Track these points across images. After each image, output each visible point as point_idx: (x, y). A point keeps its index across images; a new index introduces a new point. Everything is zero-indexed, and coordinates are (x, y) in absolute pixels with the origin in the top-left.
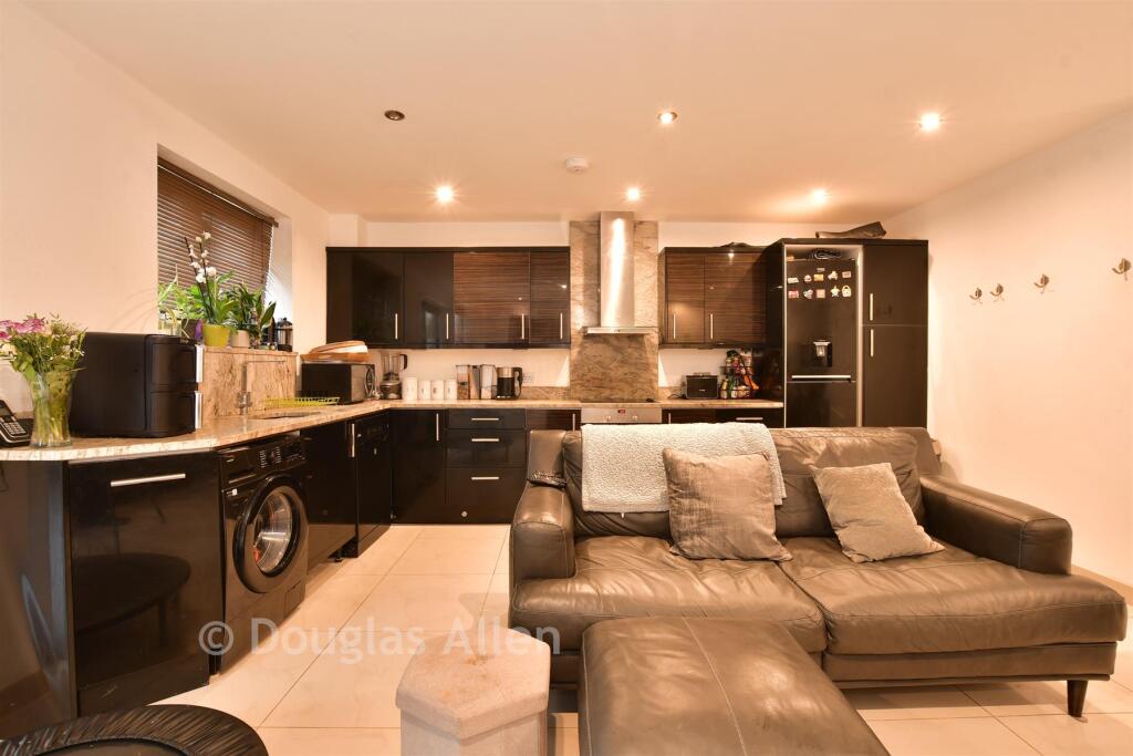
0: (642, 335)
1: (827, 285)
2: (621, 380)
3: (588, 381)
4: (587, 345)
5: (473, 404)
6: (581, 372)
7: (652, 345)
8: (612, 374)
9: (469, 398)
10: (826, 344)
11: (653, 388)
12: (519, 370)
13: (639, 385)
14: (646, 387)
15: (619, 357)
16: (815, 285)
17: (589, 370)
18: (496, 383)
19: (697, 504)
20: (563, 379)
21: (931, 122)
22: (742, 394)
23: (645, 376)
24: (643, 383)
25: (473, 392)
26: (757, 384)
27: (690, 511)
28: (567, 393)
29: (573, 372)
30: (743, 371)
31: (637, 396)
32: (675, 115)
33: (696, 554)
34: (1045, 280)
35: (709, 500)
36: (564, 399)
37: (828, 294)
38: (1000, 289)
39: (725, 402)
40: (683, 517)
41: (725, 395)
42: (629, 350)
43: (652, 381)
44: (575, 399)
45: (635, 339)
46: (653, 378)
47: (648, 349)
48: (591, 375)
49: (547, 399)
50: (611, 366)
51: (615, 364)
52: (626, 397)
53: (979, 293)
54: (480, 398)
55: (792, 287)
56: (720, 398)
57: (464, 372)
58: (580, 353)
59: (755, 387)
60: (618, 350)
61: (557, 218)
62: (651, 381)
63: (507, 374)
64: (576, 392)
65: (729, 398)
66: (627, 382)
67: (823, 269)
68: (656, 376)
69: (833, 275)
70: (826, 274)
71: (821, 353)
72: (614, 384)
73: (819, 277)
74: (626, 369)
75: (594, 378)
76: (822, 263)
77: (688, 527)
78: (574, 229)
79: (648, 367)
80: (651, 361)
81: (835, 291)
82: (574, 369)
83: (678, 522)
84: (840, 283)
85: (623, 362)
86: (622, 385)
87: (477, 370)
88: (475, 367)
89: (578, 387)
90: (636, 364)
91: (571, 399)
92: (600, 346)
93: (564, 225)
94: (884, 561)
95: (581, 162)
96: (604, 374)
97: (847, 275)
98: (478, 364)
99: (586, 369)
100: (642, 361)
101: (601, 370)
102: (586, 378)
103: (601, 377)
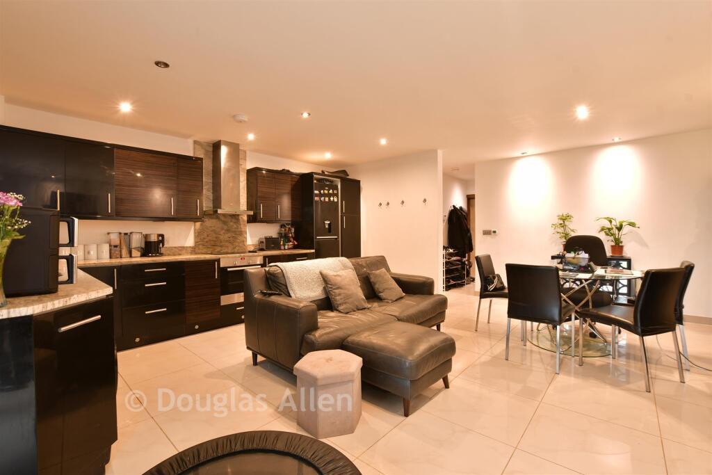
0: (238, 215)
1: (329, 195)
2: (227, 241)
3: (207, 242)
5: (126, 260)
6: (202, 237)
7: (244, 221)
8: (221, 237)
9: (121, 257)
10: (329, 222)
11: (244, 246)
12: (162, 236)
13: (237, 244)
14: (241, 245)
15: (225, 227)
16: (325, 195)
17: (208, 236)
18: (143, 246)
19: (342, 291)
20: (190, 241)
21: (383, 142)
22: (291, 246)
23: (240, 238)
24: (239, 243)
25: (124, 252)
26: (297, 241)
27: (340, 295)
28: (193, 250)
29: (196, 237)
30: (290, 235)
31: (236, 250)
32: (309, 114)
33: (345, 311)
34: (403, 202)
35: (345, 289)
36: (191, 253)
37: (329, 199)
38: (388, 204)
39: (283, 251)
40: (337, 298)
41: (282, 247)
42: (231, 223)
43: (244, 242)
44: (199, 254)
45: (235, 217)
47: (241, 223)
48: (209, 238)
49: (180, 255)
50: (221, 233)
51: (224, 231)
52: (230, 251)
53: (381, 204)
54: (131, 257)
55: (317, 195)
56: (280, 249)
57: (115, 238)
58: (201, 225)
59: (296, 243)
60: (225, 223)
61: (186, 136)
63: (154, 238)
64: (199, 249)
65: (285, 249)
66: (230, 243)
67: (327, 188)
68: (246, 239)
69: (331, 191)
70: (329, 190)
71: (327, 226)
72: (223, 243)
73: (326, 192)
74: (229, 235)
75: (210, 240)
76: (327, 186)
77: (340, 302)
78: (197, 146)
79: (242, 233)
80: (243, 230)
81: (332, 199)
82: (198, 235)
83: (336, 300)
84: (333, 195)
85: (228, 231)
86: (227, 244)
87: (128, 236)
88: (126, 234)
89: (201, 247)
90: (235, 231)
91: (196, 254)
92: (214, 221)
93: (190, 142)
94: (396, 300)
95: (245, 118)
96: (216, 237)
97: (335, 192)
98: (128, 231)
99: (205, 235)
100: (239, 230)
101: (214, 235)
102: (205, 240)
103: (214, 239)
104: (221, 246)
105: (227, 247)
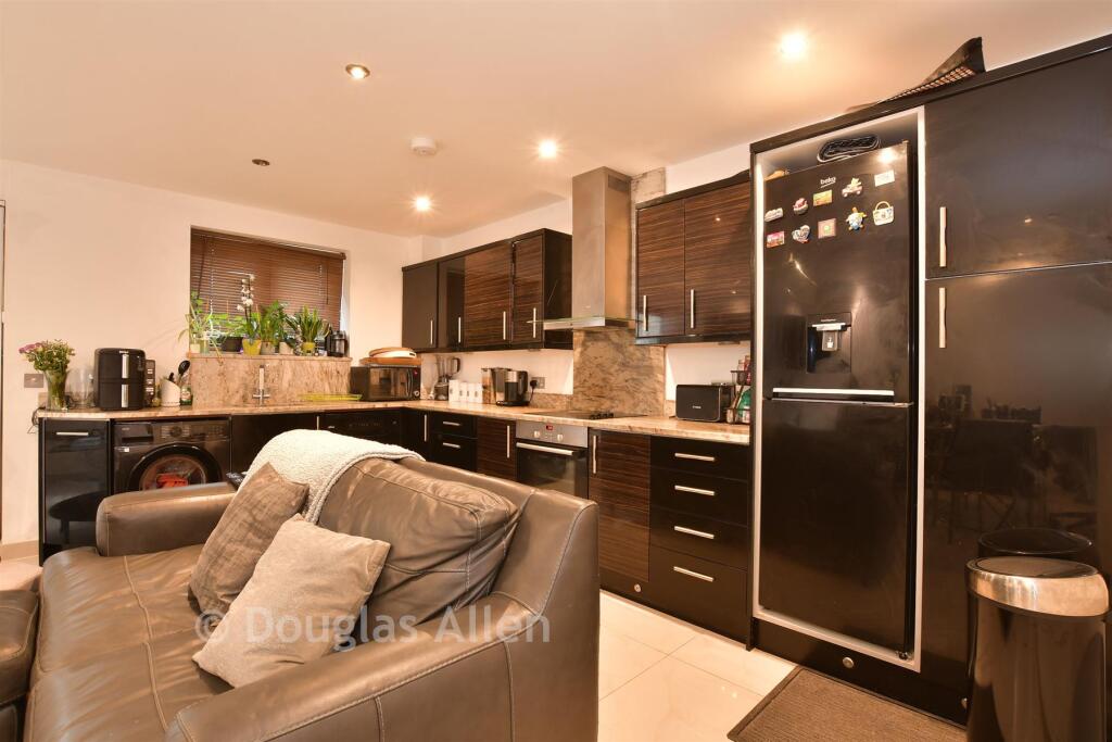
2: (622, 389)
3: (590, 388)
4: (589, 344)
6: (583, 377)
8: (613, 380)
11: (657, 401)
12: (525, 374)
13: (642, 397)
14: (650, 398)
15: (620, 358)
17: (590, 375)
20: (568, 384)
23: (649, 383)
24: (646, 393)
25: (493, 396)
28: (569, 402)
29: (575, 376)
31: (639, 410)
36: (568, 409)
42: (631, 349)
43: (658, 392)
44: (576, 409)
46: (657, 386)
48: (592, 380)
50: (612, 370)
51: (616, 367)
52: (627, 412)
57: (487, 375)
58: (582, 353)
60: (619, 348)
62: (655, 392)
63: (512, 378)
64: (577, 401)
66: (628, 392)
72: (615, 393)
73: (823, 197)
74: (627, 374)
75: (595, 385)
79: (652, 372)
80: (655, 362)
81: (855, 219)
82: (577, 372)
85: (624, 365)
86: (623, 395)
87: (495, 374)
88: (493, 371)
89: (580, 396)
90: (638, 367)
91: (573, 409)
92: (602, 344)
96: (604, 379)
99: (587, 373)
100: (645, 363)
101: (602, 375)
102: (587, 384)
103: (601, 383)
104: (611, 399)
105: (622, 401)
